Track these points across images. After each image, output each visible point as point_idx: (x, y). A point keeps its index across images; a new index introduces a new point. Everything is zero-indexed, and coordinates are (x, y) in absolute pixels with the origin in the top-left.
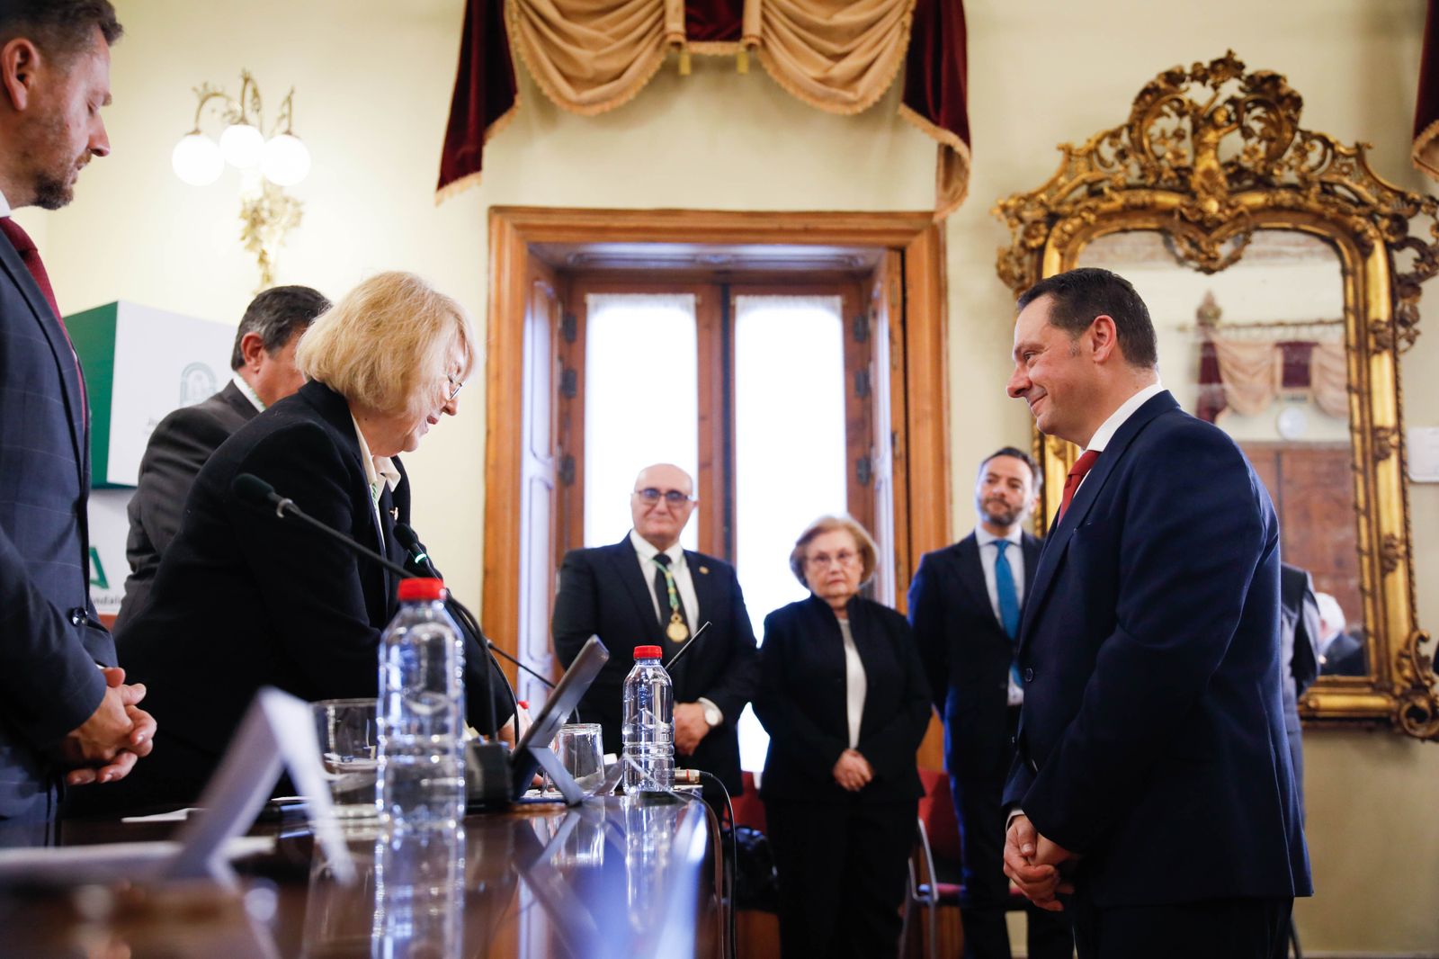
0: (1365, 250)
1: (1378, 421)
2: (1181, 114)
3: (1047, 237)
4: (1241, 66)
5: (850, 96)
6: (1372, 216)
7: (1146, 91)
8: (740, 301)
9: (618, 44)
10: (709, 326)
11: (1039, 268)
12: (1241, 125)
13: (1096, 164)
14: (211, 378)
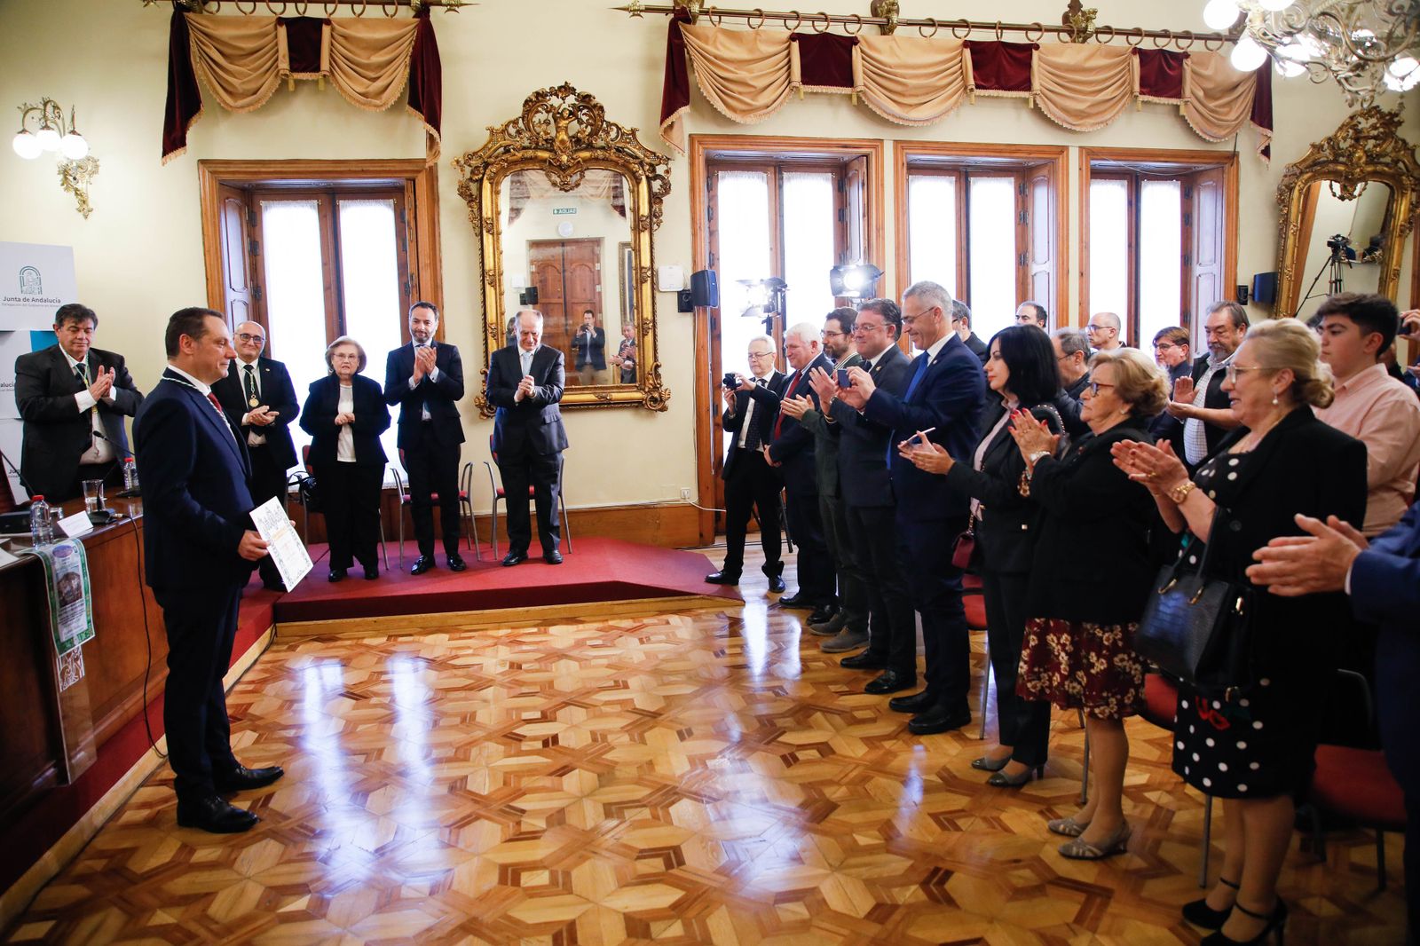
0: (638, 181)
1: (643, 264)
2: (548, 112)
3: (484, 174)
4: (574, 90)
5: (378, 102)
6: (641, 164)
7: (526, 102)
8: (341, 203)
9: (255, 75)
10: (326, 216)
11: (480, 190)
12: (577, 118)
13: (507, 137)
14: (38, 273)
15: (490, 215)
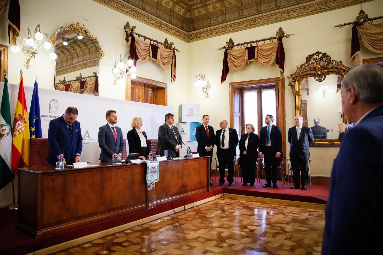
2: (313, 60)
3: (296, 80)
4: (321, 52)
5: (268, 64)
6: (344, 71)
7: (307, 58)
8: (262, 90)
9: (240, 62)
10: (259, 94)
11: (295, 84)
12: (323, 60)
13: (302, 68)
14: (193, 110)
15: (297, 90)
